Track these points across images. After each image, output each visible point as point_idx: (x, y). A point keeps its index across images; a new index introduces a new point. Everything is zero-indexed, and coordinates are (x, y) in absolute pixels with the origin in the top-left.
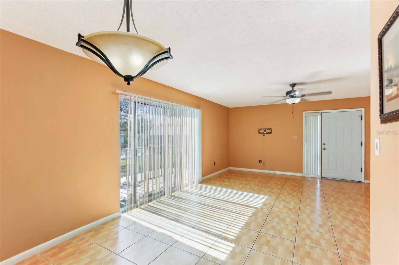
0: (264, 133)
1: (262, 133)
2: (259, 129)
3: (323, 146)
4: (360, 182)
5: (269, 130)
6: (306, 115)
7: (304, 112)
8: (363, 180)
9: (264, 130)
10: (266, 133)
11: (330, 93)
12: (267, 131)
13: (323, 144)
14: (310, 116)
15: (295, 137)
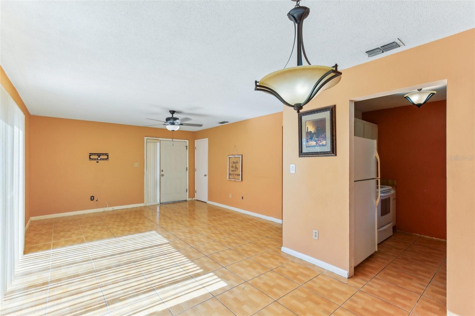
0: (98, 159)
1: (95, 159)
2: (90, 154)
3: (162, 173)
4: (186, 201)
5: (106, 155)
6: (148, 141)
7: (145, 138)
8: (188, 199)
9: (98, 155)
10: (101, 159)
11: (201, 125)
12: (102, 157)
13: (161, 171)
14: (151, 142)
15: (136, 165)
